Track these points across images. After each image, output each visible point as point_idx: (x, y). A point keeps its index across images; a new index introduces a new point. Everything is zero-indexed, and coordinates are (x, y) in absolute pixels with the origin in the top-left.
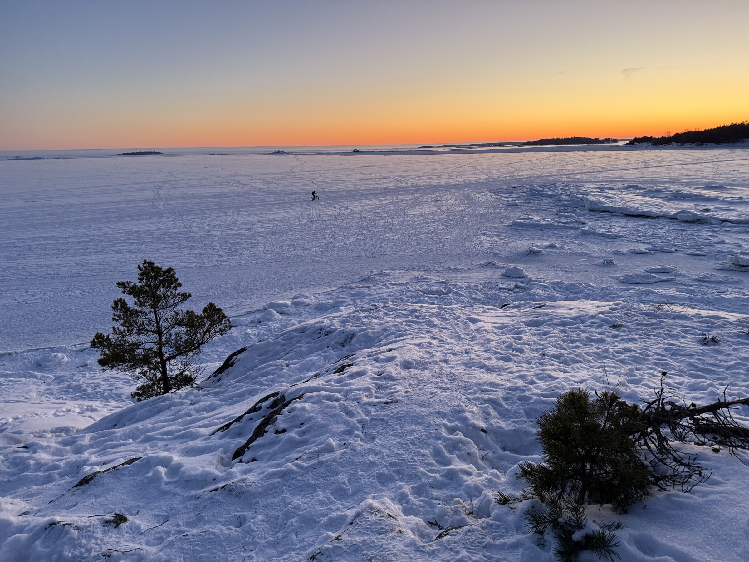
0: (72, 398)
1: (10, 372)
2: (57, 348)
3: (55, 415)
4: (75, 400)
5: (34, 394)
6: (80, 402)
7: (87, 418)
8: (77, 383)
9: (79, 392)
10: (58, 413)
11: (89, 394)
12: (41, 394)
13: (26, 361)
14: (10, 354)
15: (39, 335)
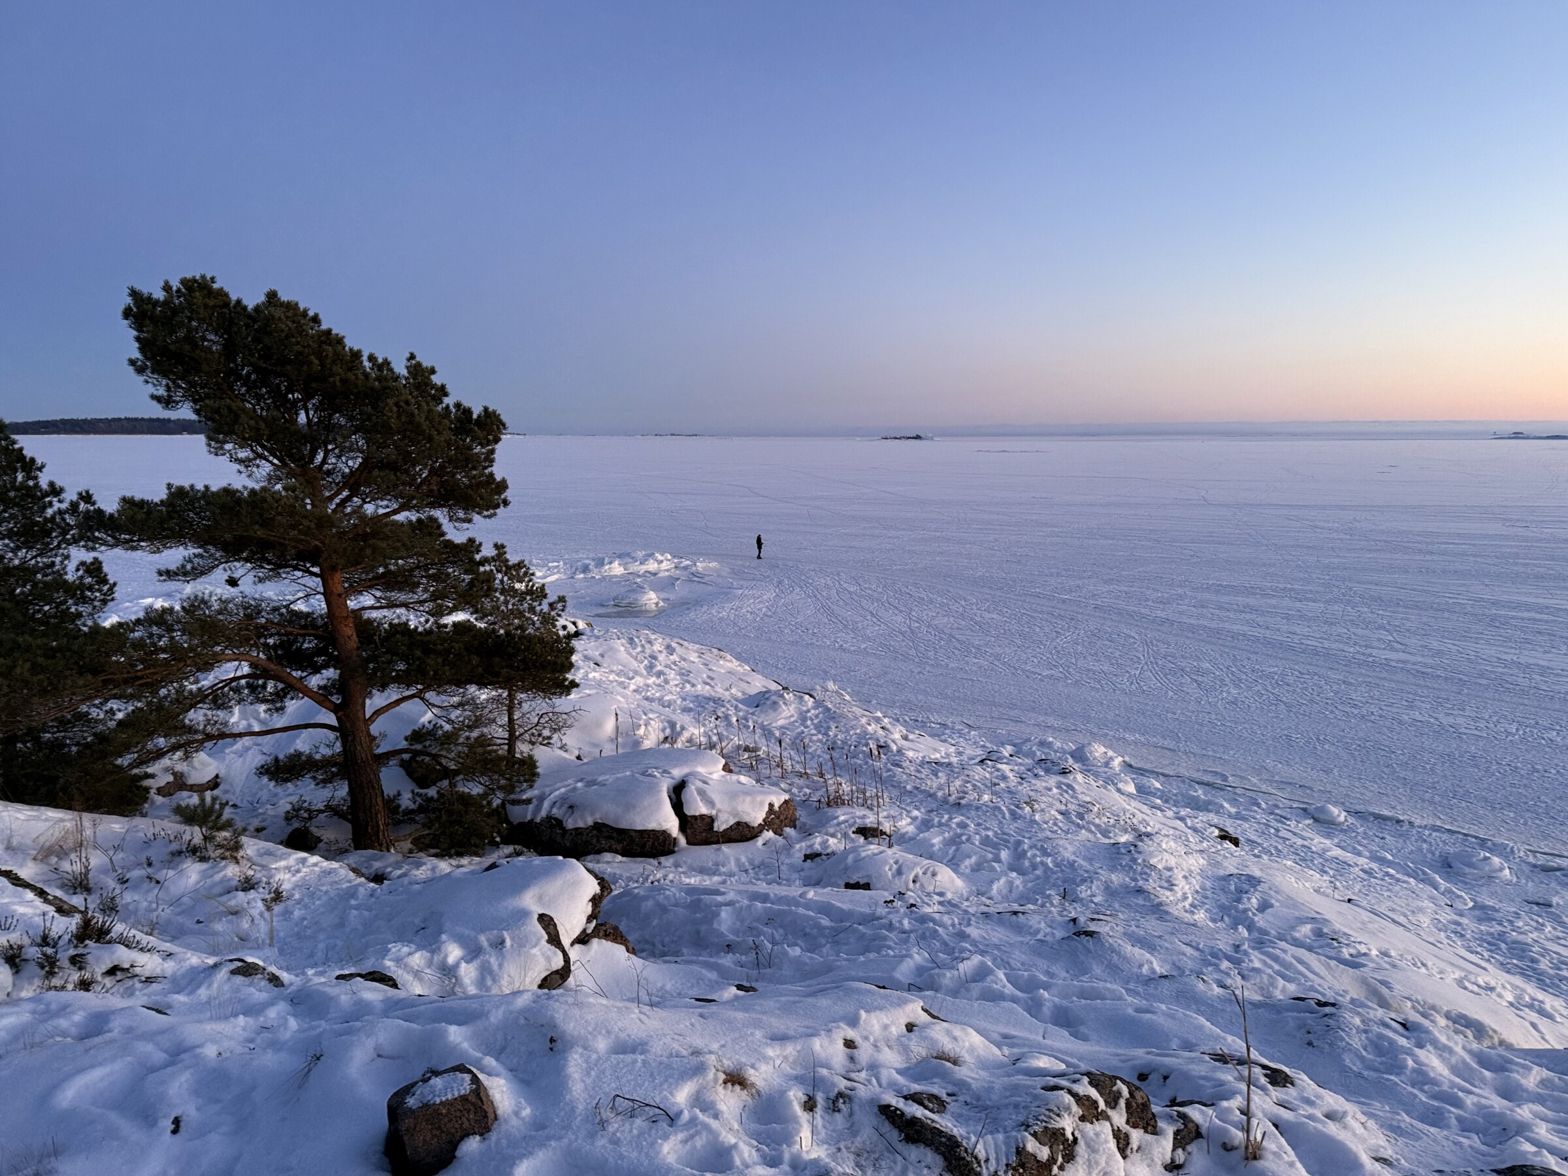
0: (1502, 964)
1: (1390, 857)
2: (1494, 844)
3: (1460, 983)
4: (1508, 972)
5: (1425, 921)
6: (1518, 981)
7: (1527, 1024)
8: (1521, 938)
9: (1521, 958)
10: (1467, 984)
11: (1542, 973)
12: (1440, 926)
13: (1425, 846)
14: (1398, 821)
15: (1464, 804)
